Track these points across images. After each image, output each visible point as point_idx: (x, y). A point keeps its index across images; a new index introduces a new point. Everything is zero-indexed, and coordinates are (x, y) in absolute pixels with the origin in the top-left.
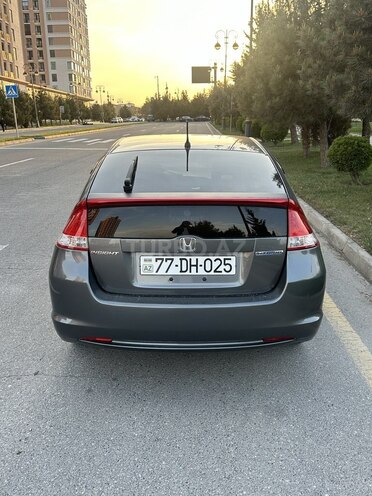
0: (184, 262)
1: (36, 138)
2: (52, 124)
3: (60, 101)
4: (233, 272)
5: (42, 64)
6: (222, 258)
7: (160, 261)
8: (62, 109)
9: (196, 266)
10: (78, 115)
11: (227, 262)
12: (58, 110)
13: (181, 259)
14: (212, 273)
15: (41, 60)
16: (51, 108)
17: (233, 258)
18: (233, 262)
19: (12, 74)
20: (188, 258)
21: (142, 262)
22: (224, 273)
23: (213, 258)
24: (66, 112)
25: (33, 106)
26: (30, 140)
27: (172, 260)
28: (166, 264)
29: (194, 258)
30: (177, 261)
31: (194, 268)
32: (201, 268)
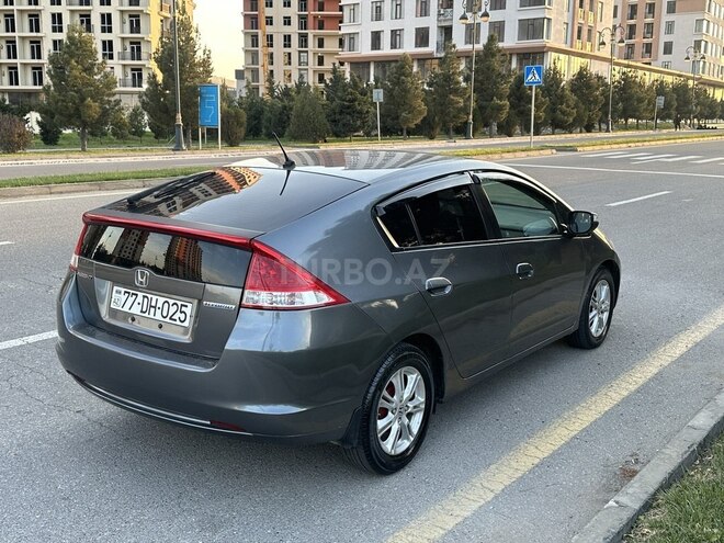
0: (146, 300)
1: (559, 149)
2: (637, 127)
3: (661, 89)
4: (186, 324)
5: (650, 26)
6: (179, 303)
7: (127, 295)
8: (660, 101)
9: (155, 307)
10: (690, 112)
11: (184, 309)
12: (651, 102)
13: (144, 297)
14: (167, 320)
15: (649, 20)
16: (640, 100)
17: (189, 306)
18: (188, 310)
19: (588, 45)
20: (149, 296)
21: (114, 293)
22: (178, 322)
24: (667, 105)
25: (607, 98)
26: (548, 152)
27: (137, 295)
28: (131, 299)
29: (155, 298)
30: (140, 299)
31: (152, 310)
32: (158, 312)
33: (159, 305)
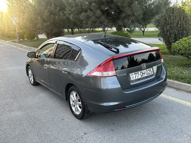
0: (141, 73)
4: (152, 73)
6: (149, 69)
7: (135, 74)
11: (151, 70)
13: (140, 72)
14: (148, 75)
17: (151, 69)
20: (142, 71)
21: (131, 76)
22: (151, 74)
23: (147, 70)
27: (138, 73)
28: (137, 75)
29: (143, 71)
30: (140, 73)
31: (144, 74)
32: (145, 74)
33: (145, 72)
